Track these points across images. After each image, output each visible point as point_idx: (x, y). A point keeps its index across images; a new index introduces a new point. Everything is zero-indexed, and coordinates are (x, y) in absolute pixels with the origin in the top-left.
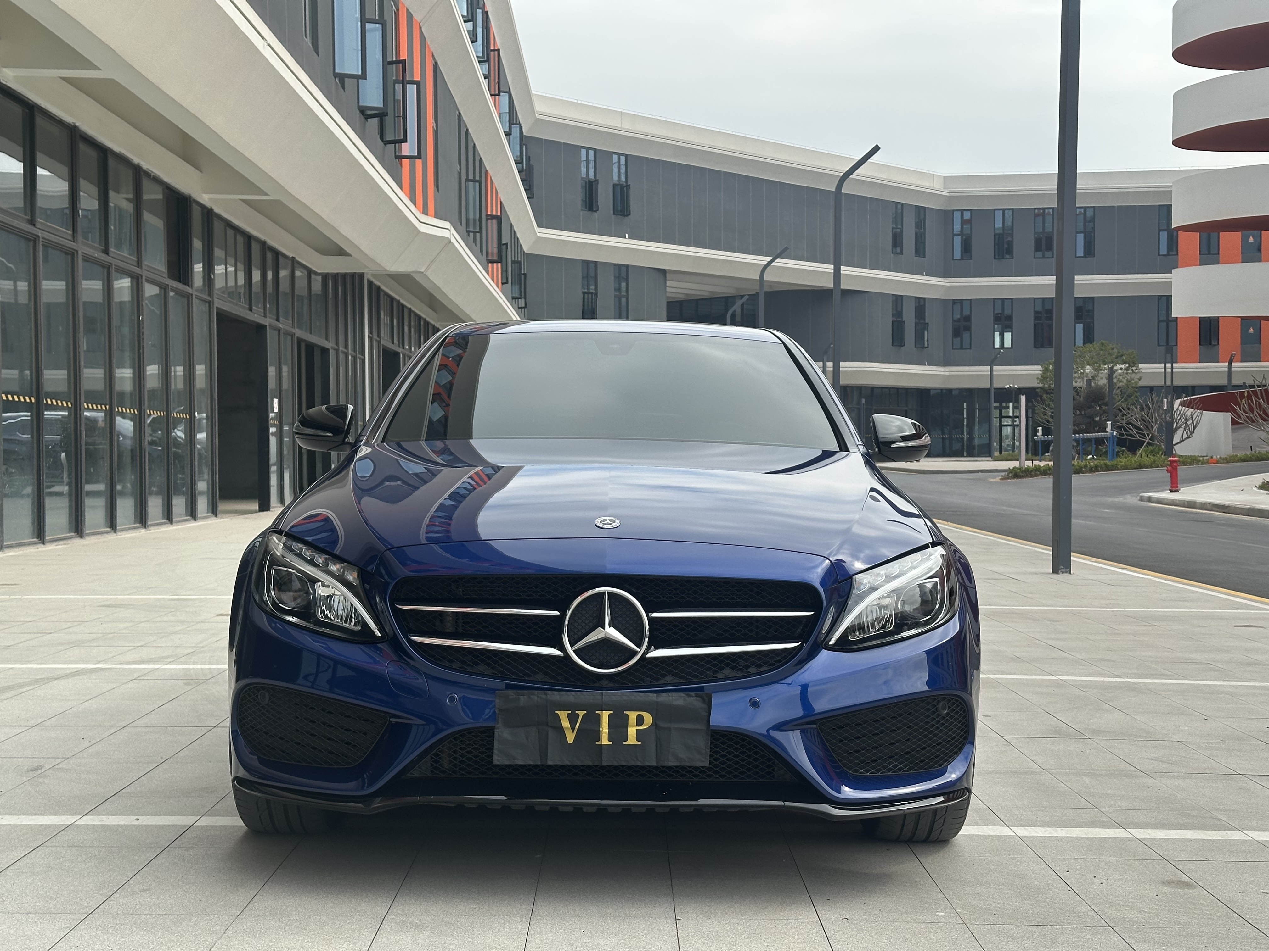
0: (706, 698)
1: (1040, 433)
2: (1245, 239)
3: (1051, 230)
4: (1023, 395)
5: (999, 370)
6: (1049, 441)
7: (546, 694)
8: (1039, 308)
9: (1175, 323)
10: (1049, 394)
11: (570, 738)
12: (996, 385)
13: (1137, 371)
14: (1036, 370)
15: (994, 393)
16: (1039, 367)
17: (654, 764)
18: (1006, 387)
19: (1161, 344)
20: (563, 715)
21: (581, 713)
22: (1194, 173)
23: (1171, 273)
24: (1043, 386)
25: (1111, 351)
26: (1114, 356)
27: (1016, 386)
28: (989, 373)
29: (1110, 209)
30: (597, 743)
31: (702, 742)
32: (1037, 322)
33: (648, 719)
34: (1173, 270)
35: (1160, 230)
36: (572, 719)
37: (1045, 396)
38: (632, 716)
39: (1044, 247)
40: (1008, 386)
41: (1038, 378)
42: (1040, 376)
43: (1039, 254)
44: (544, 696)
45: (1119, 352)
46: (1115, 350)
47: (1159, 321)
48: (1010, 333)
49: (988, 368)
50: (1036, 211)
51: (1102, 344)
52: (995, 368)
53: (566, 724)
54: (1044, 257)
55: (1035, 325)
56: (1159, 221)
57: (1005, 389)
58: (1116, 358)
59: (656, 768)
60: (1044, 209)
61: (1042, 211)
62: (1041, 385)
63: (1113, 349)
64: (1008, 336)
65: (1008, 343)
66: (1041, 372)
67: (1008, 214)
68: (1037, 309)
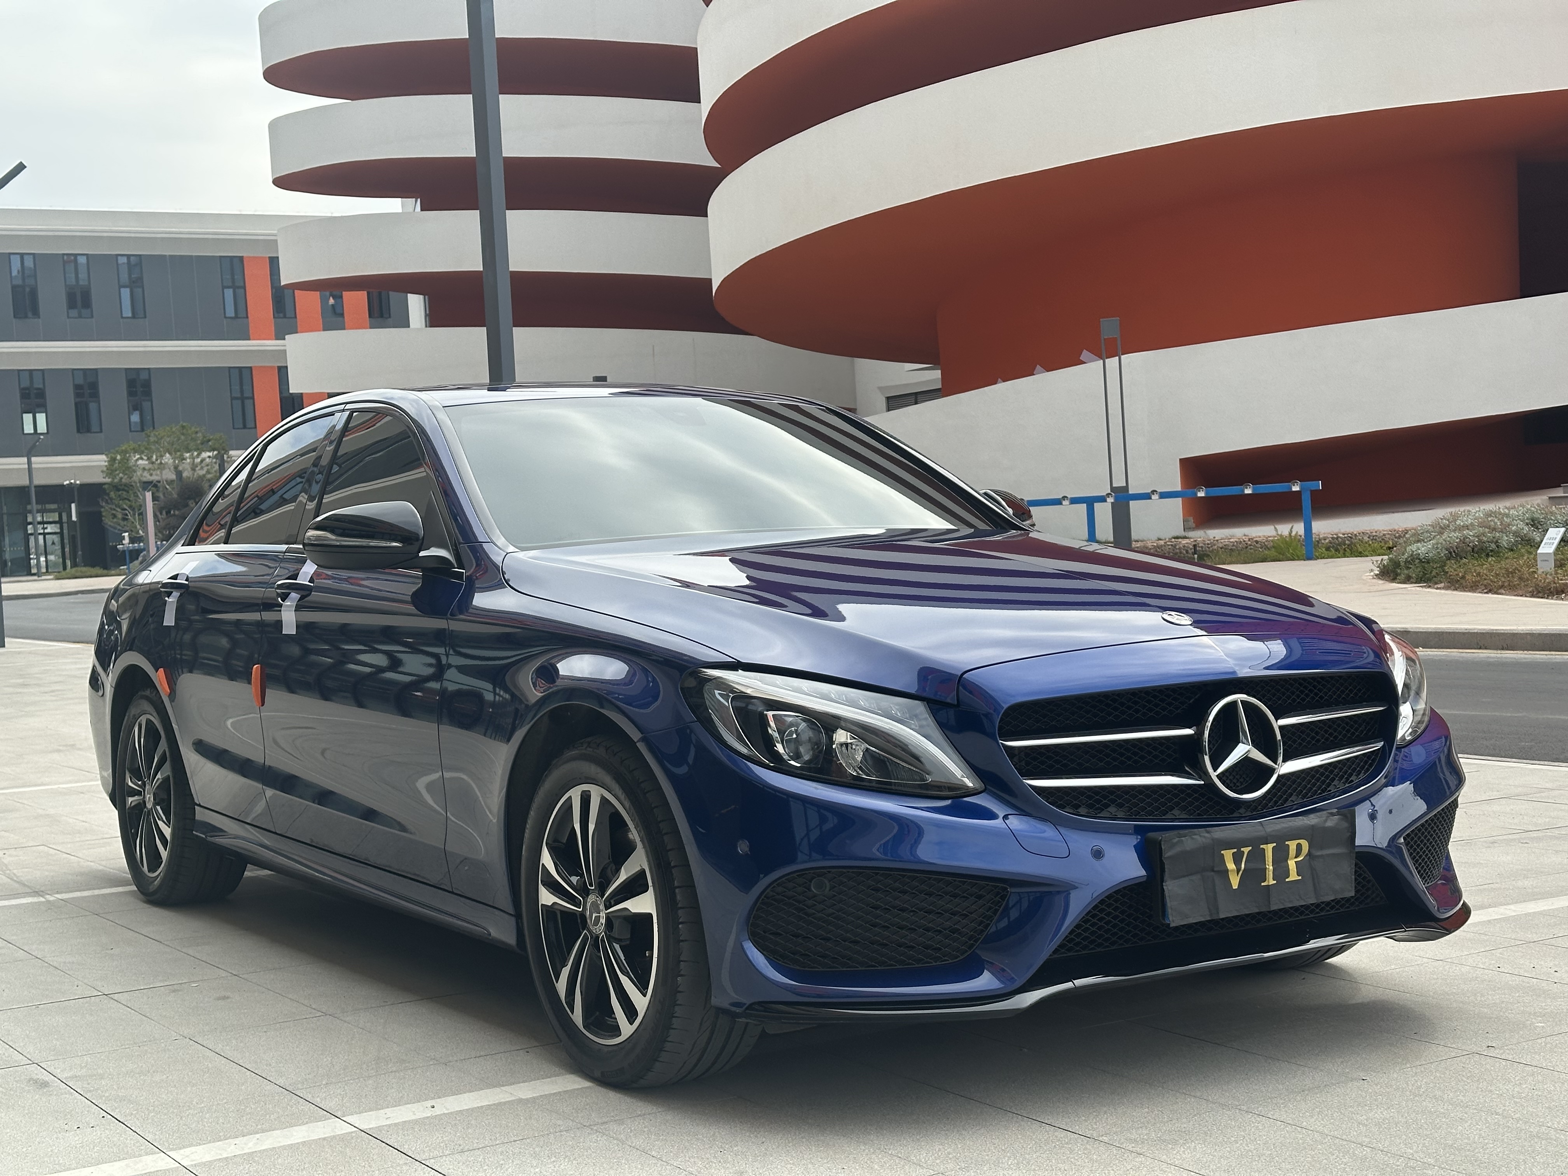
0: (1349, 815)
1: (126, 541)
2: (324, 301)
3: (87, 283)
4: (148, 491)
5: (38, 461)
6: (137, 550)
7: (1208, 832)
8: (80, 381)
9: (252, 401)
10: (119, 490)
11: (1235, 881)
12: (38, 481)
13: (229, 459)
14: (100, 460)
15: (35, 491)
16: (104, 457)
17: (1313, 901)
18: (65, 483)
19: (236, 427)
20: (1228, 854)
21: (1246, 850)
22: (301, 221)
23: (284, 339)
24: (112, 482)
25: (194, 436)
26: (199, 442)
27: (78, 482)
28: (26, 466)
29: (160, 259)
30: (1263, 884)
31: (1347, 868)
32: (78, 400)
33: (1305, 844)
34: (286, 337)
35: (224, 287)
36: (1237, 859)
37: (112, 494)
38: (1292, 845)
39: (79, 303)
40: (67, 482)
41: (102, 472)
42: (105, 469)
43: (74, 313)
44: (1207, 835)
45: (204, 437)
46: (199, 435)
47: (233, 399)
48: (44, 414)
49: (25, 459)
50: (65, 257)
51: (183, 427)
52: (33, 459)
53: (1231, 866)
54: (80, 316)
55: (76, 404)
56: (222, 276)
57: (63, 485)
58: (202, 444)
59: (1317, 905)
60: (76, 255)
61: (73, 258)
62: (108, 480)
63: (197, 433)
64: (41, 418)
65: (42, 427)
66: (106, 464)
67: (29, 262)
68: (77, 382)
